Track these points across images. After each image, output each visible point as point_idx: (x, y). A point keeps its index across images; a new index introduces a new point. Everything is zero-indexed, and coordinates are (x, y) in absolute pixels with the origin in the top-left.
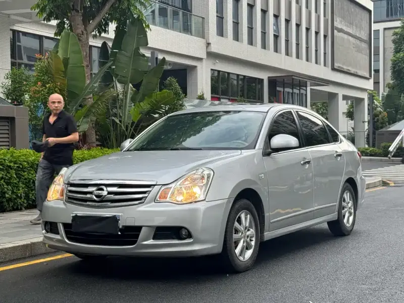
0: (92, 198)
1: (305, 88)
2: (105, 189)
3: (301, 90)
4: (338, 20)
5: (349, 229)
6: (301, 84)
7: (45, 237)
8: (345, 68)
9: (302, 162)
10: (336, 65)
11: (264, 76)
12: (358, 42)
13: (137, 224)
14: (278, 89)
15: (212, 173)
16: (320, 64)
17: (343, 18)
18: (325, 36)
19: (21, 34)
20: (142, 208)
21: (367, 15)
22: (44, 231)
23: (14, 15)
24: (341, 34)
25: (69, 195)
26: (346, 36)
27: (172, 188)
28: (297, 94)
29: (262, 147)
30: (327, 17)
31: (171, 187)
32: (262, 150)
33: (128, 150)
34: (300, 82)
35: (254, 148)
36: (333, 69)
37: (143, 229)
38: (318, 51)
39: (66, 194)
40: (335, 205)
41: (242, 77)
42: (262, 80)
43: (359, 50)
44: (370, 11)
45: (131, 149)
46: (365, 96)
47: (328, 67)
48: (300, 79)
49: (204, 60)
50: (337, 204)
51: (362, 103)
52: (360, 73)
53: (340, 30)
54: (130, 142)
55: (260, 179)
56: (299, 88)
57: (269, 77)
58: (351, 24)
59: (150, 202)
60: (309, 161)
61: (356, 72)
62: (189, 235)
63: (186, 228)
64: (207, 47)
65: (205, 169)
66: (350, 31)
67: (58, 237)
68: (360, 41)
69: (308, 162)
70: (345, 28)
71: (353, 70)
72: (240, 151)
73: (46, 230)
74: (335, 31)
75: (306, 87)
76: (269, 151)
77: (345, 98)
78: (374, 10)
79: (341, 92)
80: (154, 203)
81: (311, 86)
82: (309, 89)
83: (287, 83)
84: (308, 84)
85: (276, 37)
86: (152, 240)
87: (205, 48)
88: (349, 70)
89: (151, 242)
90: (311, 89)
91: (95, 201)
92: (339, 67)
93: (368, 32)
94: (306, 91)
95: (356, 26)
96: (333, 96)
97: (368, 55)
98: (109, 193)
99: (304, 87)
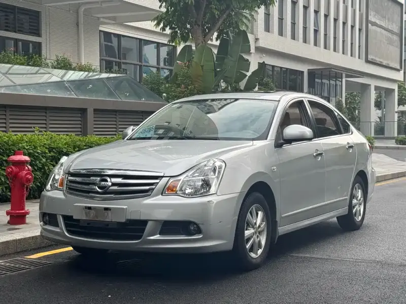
0: (95, 189)
1: (340, 80)
2: (109, 179)
3: (337, 81)
4: (372, 13)
5: (359, 223)
6: (337, 76)
7: (43, 229)
8: (378, 60)
9: (315, 154)
10: (370, 57)
11: (304, 68)
12: (389, 35)
13: (143, 218)
14: (317, 80)
15: (224, 165)
16: (355, 57)
17: (377, 12)
18: (360, 30)
19: (112, 35)
20: (149, 201)
21: (399, 9)
22: (42, 223)
23: (103, 18)
24: (374, 28)
25: (71, 186)
26: (379, 30)
27: (182, 180)
28: (333, 85)
29: (274, 138)
30: (361, 12)
31: (180, 180)
32: (274, 141)
33: (130, 139)
34: (336, 74)
35: (266, 139)
36: (367, 61)
37: (150, 223)
38: (353, 45)
39: (66, 184)
40: (346, 199)
41: (285, 69)
42: (303, 72)
43: (390, 42)
44: (401, 5)
45: (134, 137)
46: (395, 87)
47: (362, 59)
48: (336, 71)
49: (253, 54)
50: (348, 197)
51: (393, 94)
52: (392, 65)
53: (374, 24)
54: (133, 130)
55: (273, 171)
56: (335, 80)
57: (308, 70)
58: (384, 17)
59: (157, 195)
60: (322, 154)
61: (388, 64)
62: (199, 231)
63: (194, 223)
64: (255, 42)
65: (216, 160)
66: (383, 24)
67: (57, 230)
68: (392, 33)
69: (320, 154)
70: (378, 22)
71: (385, 63)
72: (251, 142)
73: (44, 222)
74: (370, 25)
75: (342, 78)
76: (282, 142)
77: (377, 88)
78: (405, 3)
79: (373, 83)
80: (161, 196)
81: (346, 77)
82: (344, 80)
83: (325, 75)
84: (344, 75)
85: (316, 31)
86: (159, 235)
87: (254, 43)
88: (381, 62)
89: (157, 237)
90: (346, 81)
91: (98, 193)
92: (372, 59)
93: (399, 25)
94: (342, 82)
95: (389, 20)
96: (366, 87)
97: (399, 47)
98: (114, 184)
99: (339, 78)
